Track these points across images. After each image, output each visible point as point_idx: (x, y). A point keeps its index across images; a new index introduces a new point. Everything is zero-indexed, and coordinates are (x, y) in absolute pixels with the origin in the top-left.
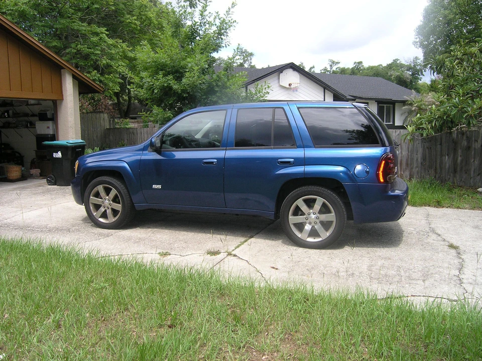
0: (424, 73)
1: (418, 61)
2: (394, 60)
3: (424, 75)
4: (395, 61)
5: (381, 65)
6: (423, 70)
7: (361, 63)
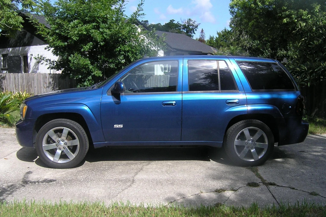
0: (195, 32)
1: (191, 22)
2: (170, 21)
3: (195, 34)
4: (172, 21)
5: (160, 24)
6: (195, 30)
7: (147, 21)
